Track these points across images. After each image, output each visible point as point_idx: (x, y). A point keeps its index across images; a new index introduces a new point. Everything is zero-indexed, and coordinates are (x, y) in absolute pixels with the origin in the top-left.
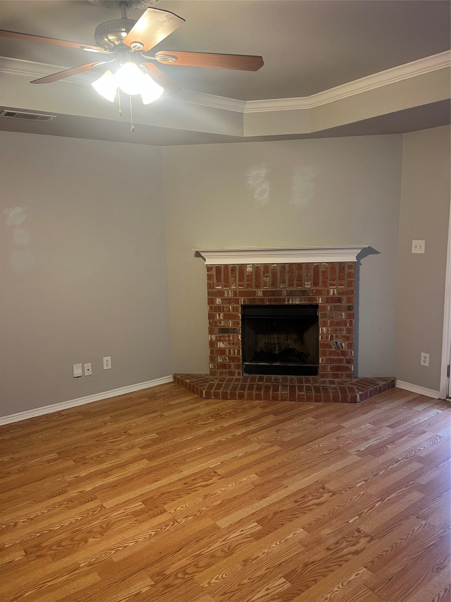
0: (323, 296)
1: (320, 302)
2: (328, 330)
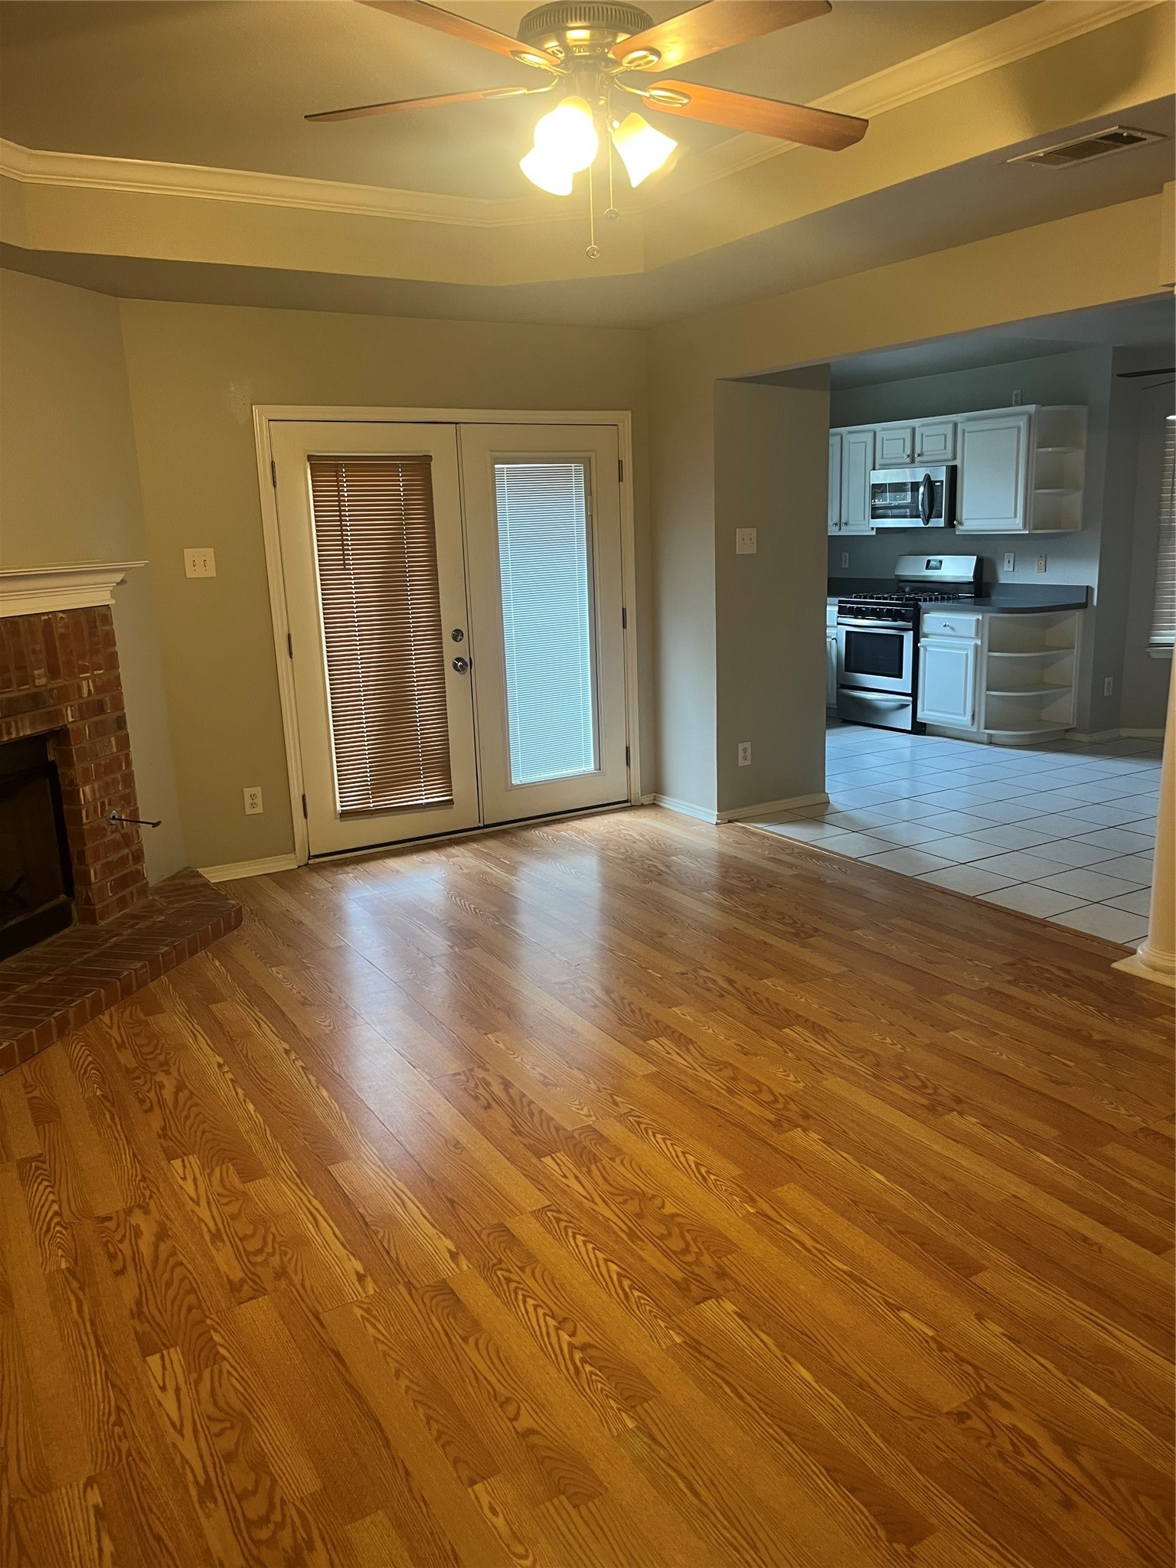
0: (73, 703)
1: (71, 719)
2: (93, 791)
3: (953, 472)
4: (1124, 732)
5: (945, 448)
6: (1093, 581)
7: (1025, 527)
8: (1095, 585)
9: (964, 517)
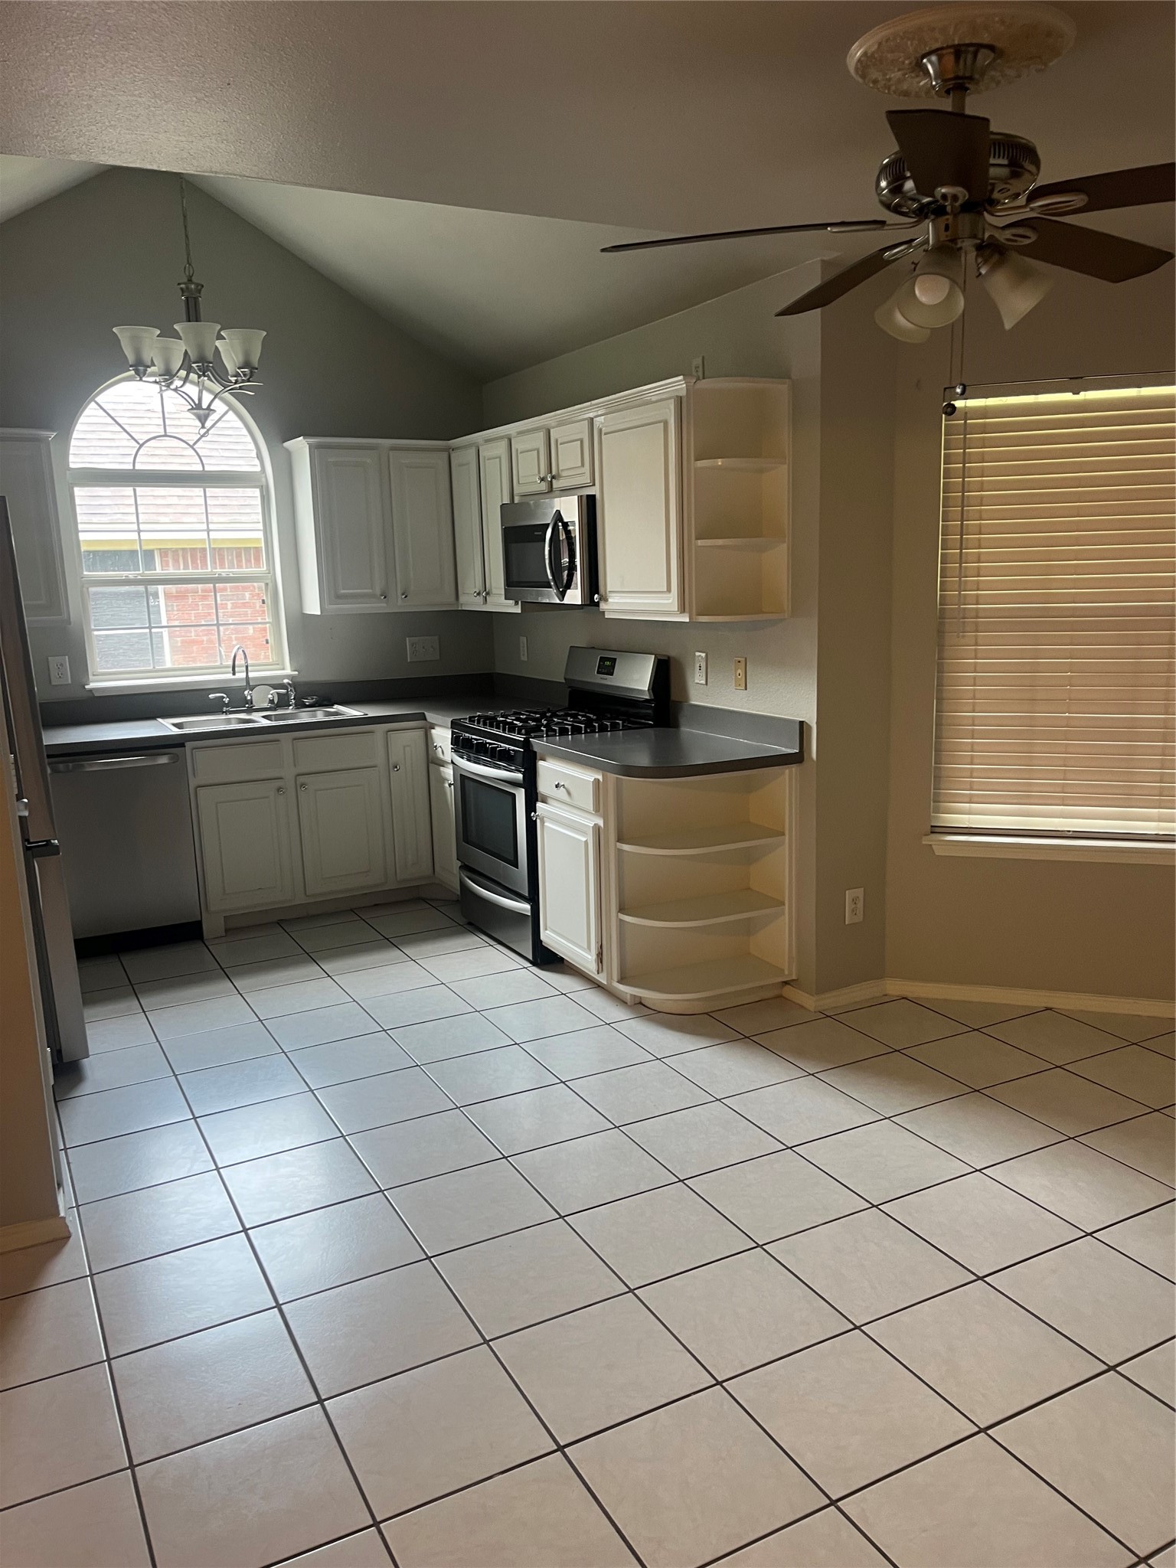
3: (590, 507)
4: (894, 987)
5: (583, 465)
6: (808, 712)
7: (682, 609)
8: (811, 718)
9: (609, 589)
